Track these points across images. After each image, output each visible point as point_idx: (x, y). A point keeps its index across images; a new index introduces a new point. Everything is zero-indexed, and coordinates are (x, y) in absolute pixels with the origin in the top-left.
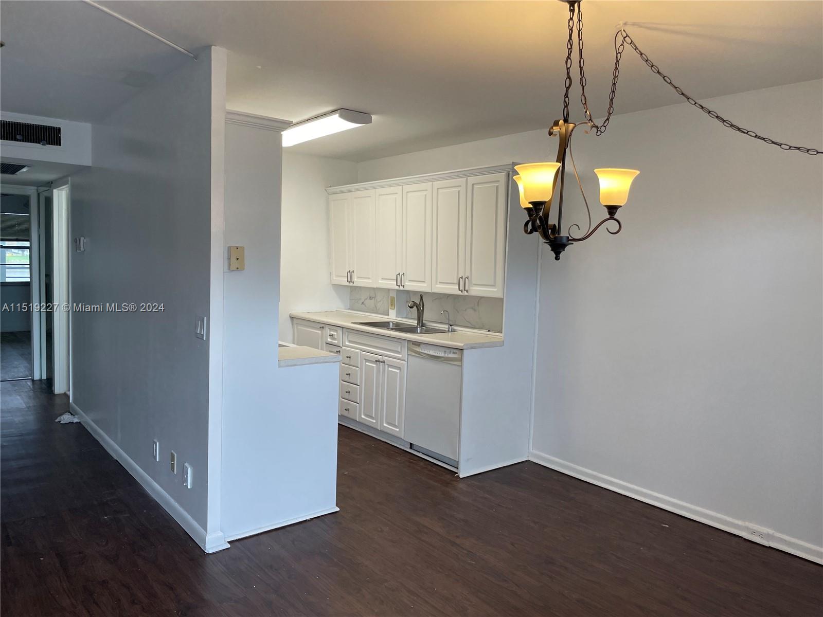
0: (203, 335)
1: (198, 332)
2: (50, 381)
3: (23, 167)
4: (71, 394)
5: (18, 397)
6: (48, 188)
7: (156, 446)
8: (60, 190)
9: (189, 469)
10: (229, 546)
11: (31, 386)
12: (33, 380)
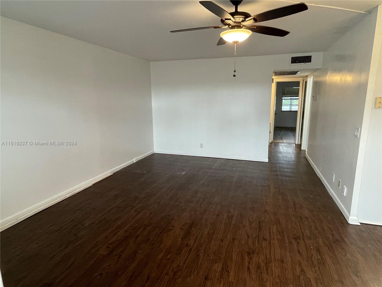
0: (357, 136)
1: (356, 134)
2: (300, 145)
3: (298, 72)
4: (306, 150)
5: (290, 149)
6: (306, 78)
7: (333, 176)
8: (310, 78)
9: (345, 189)
10: (360, 224)
11: (295, 146)
12: (295, 144)
